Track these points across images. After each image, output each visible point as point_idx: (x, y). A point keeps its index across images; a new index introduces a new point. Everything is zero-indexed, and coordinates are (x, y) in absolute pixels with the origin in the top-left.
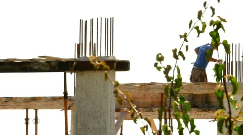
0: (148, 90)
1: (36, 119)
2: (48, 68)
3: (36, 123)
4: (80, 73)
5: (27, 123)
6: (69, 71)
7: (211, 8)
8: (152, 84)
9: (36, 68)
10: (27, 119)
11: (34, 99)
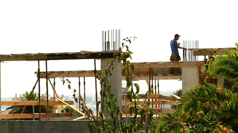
0: (143, 66)
1: (84, 82)
2: (86, 57)
3: (84, 84)
4: (103, 59)
5: (79, 85)
6: (97, 58)
7: (126, 46)
8: (145, 63)
9: (79, 57)
10: (79, 83)
11: (83, 72)
